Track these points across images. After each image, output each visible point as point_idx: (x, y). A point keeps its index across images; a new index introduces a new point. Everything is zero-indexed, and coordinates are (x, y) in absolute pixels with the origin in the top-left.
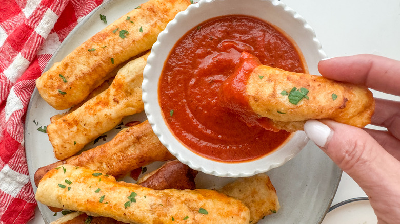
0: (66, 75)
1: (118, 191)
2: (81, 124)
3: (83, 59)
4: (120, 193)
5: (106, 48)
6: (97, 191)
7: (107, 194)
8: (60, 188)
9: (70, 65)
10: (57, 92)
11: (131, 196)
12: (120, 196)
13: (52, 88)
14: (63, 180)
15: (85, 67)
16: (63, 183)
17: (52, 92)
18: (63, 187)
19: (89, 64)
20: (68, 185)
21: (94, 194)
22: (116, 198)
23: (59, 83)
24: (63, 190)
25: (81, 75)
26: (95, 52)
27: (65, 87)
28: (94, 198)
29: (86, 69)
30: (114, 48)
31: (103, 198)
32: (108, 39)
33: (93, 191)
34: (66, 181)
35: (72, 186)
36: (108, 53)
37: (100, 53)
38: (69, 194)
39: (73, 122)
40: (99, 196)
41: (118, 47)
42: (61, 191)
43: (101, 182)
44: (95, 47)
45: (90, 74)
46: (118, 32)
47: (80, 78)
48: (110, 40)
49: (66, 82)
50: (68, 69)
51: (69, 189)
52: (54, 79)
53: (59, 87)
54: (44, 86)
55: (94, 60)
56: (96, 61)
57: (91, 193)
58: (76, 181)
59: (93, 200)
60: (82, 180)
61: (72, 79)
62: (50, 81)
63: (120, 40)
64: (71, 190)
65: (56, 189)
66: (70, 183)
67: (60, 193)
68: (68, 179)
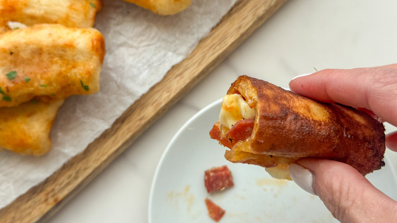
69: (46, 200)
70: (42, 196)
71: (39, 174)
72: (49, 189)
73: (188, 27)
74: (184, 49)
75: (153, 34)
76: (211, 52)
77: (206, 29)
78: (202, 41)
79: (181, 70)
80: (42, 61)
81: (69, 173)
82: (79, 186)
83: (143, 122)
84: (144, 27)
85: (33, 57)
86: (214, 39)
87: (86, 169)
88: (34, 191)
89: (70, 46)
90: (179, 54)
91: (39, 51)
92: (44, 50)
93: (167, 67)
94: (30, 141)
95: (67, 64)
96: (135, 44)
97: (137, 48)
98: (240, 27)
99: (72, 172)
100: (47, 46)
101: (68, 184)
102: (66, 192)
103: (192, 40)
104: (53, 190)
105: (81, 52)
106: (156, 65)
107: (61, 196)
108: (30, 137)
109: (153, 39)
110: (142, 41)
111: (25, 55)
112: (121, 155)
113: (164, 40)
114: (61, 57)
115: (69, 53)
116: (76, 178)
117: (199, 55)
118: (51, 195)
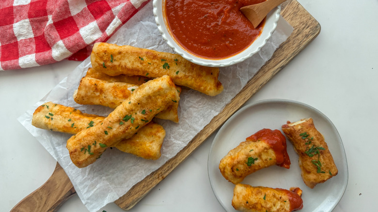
0: (115, 58)
1: (82, 120)
2: (103, 95)
3: (132, 58)
4: (83, 121)
5: (150, 65)
6: (69, 121)
7: (75, 122)
8: (46, 118)
9: (122, 55)
10: (102, 63)
11: (90, 123)
12: (83, 123)
13: (101, 58)
14: (47, 113)
15: (130, 64)
16: (47, 115)
17: (99, 60)
18: (48, 117)
19: (133, 64)
20: (51, 117)
21: (67, 122)
22: (81, 125)
23: (107, 59)
24: (48, 119)
25: (124, 66)
26: (142, 61)
27: (109, 64)
28: (68, 124)
29: (129, 65)
30: (154, 68)
31: (73, 124)
32: (156, 61)
33: (67, 120)
34: (50, 114)
35: (53, 117)
36: (149, 68)
37: (144, 64)
38: (52, 122)
39: (99, 90)
40: (70, 123)
41: (157, 71)
42: (47, 121)
43: (72, 114)
44: (145, 58)
45: (128, 69)
46: (164, 62)
47: (122, 67)
48: (156, 62)
49: (112, 61)
50: (119, 56)
51: (52, 119)
52: (107, 54)
53: (105, 61)
54: (97, 53)
55: (137, 65)
56: (138, 66)
57: (65, 122)
58: (56, 114)
59: (67, 126)
60: (59, 113)
61: (116, 63)
62: (104, 53)
63: (162, 68)
64: (53, 120)
65: (44, 119)
66: (52, 115)
67: (47, 122)
68: (50, 113)
69: (158, 177)
70: (156, 176)
71: (155, 167)
72: (160, 172)
73: (221, 99)
74: (219, 109)
75: (204, 102)
76: (231, 110)
77: (229, 100)
78: (227, 105)
79: (218, 118)
80: (152, 100)
81: (168, 165)
82: (173, 171)
83: (201, 142)
84: (200, 99)
85: (148, 101)
86: (233, 104)
87: (176, 163)
88: (153, 173)
89: (160, 89)
90: (217, 111)
91: (149, 97)
92: (151, 95)
93: (212, 117)
94: (152, 155)
95: (163, 96)
96: (197, 107)
97: (197, 108)
98: (245, 99)
99: (170, 165)
100: (152, 94)
101: (168, 170)
102: (167, 174)
103: (223, 105)
104: (161, 173)
105: (166, 89)
106: (206, 116)
107: (165, 176)
108: (152, 153)
109: (204, 104)
110: (200, 105)
111: (144, 101)
112: (191, 156)
113: (210, 105)
114: (159, 95)
115: (162, 92)
116: (171, 167)
117: (226, 111)
118: (160, 175)
